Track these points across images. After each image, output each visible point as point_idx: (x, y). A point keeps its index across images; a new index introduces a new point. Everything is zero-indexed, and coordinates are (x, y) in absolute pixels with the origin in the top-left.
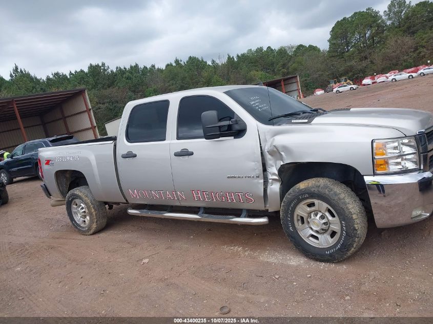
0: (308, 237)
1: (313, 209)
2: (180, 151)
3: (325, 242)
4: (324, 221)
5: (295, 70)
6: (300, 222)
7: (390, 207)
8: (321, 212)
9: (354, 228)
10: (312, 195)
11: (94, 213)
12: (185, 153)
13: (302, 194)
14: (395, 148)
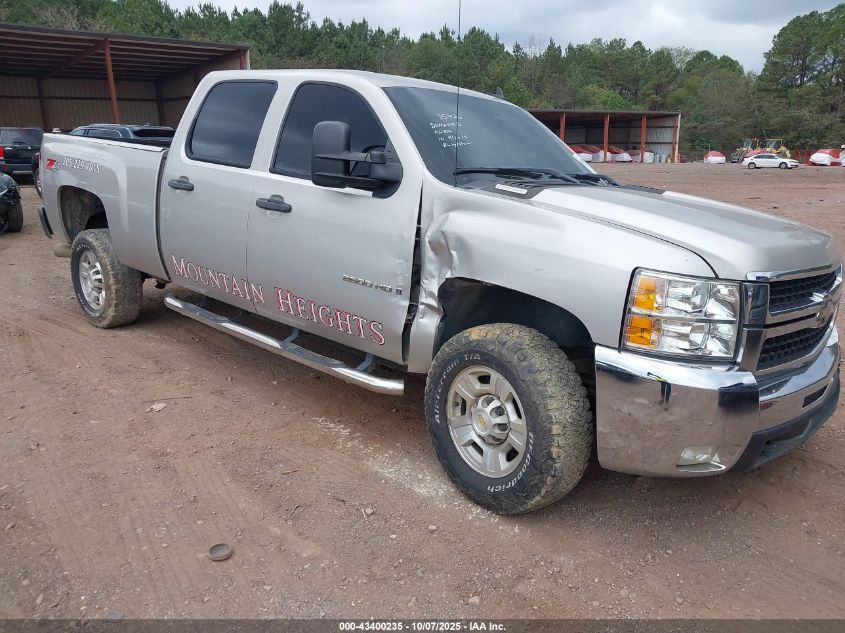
0: (465, 445)
1: (486, 388)
2: (268, 197)
3: (493, 465)
4: (499, 420)
5: (680, 101)
6: (458, 409)
7: (651, 428)
8: (499, 398)
9: (550, 454)
10: (488, 359)
11: (113, 287)
12: (276, 205)
13: (470, 352)
14: (686, 299)
